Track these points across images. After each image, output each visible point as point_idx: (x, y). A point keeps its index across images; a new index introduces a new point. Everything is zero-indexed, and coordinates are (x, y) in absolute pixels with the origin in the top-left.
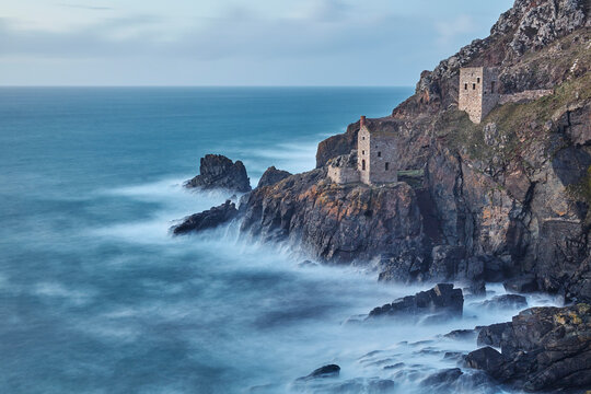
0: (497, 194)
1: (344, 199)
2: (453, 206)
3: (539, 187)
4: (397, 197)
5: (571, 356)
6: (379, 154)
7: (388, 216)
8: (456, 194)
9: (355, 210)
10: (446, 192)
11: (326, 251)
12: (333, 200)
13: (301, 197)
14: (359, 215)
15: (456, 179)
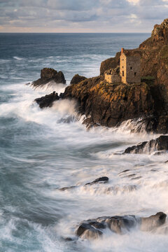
1: (113, 91)
4: (140, 90)
6: (131, 68)
7: (135, 100)
9: (118, 97)
11: (104, 118)
12: (107, 91)
13: (91, 90)
14: (120, 100)
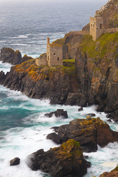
0: (97, 72)
1: (39, 73)
3: (111, 70)
4: (59, 72)
5: (78, 136)
6: (55, 54)
7: (55, 80)
8: (85, 71)
9: (42, 77)
10: (81, 70)
14: (43, 80)
15: (85, 65)
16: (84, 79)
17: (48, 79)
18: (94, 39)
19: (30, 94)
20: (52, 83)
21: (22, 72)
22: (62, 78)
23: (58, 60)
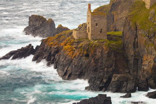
0: (150, 48)
1: (76, 48)
2: (132, 53)
4: (102, 48)
6: (97, 25)
7: (97, 57)
8: (134, 47)
9: (80, 53)
10: (130, 46)
14: (82, 56)
15: (135, 39)
16: (133, 58)
17: (87, 56)
18: (148, 6)
19: (65, 74)
20: (93, 61)
21: (56, 47)
22: (105, 56)
23: (101, 32)
